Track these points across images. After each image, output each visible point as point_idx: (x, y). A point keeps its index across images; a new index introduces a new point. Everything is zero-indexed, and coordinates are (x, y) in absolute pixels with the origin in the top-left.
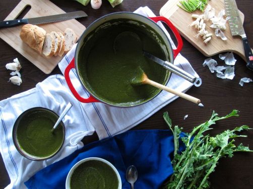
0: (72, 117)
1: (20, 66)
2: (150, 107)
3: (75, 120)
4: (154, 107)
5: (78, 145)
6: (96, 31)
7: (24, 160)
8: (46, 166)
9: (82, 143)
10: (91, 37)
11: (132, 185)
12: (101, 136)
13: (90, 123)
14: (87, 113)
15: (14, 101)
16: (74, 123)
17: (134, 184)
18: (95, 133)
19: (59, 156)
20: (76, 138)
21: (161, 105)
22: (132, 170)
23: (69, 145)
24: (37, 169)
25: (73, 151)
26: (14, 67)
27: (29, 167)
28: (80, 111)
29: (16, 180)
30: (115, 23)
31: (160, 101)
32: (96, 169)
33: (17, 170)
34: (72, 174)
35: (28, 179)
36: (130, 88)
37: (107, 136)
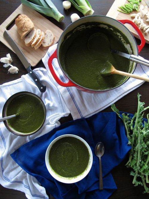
0: (52, 101)
1: (11, 60)
2: (114, 95)
3: (54, 104)
4: (118, 95)
5: (56, 124)
6: (73, 32)
7: (11, 135)
8: (29, 141)
9: (59, 122)
10: (69, 36)
11: (100, 158)
12: (75, 118)
13: (66, 107)
14: (64, 98)
15: (4, 88)
16: (53, 106)
17: (101, 157)
18: (70, 115)
19: (40, 133)
20: (55, 118)
21: (123, 94)
22: (100, 146)
23: (49, 124)
24: (22, 143)
25: (52, 129)
26: (6, 60)
27: (15, 141)
28: (59, 96)
29: (3, 151)
30: (89, 27)
31: (123, 90)
32: (71, 145)
33: (5, 144)
34: (50, 148)
35: (14, 151)
36: (100, 78)
37: (80, 117)
